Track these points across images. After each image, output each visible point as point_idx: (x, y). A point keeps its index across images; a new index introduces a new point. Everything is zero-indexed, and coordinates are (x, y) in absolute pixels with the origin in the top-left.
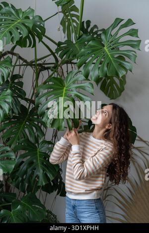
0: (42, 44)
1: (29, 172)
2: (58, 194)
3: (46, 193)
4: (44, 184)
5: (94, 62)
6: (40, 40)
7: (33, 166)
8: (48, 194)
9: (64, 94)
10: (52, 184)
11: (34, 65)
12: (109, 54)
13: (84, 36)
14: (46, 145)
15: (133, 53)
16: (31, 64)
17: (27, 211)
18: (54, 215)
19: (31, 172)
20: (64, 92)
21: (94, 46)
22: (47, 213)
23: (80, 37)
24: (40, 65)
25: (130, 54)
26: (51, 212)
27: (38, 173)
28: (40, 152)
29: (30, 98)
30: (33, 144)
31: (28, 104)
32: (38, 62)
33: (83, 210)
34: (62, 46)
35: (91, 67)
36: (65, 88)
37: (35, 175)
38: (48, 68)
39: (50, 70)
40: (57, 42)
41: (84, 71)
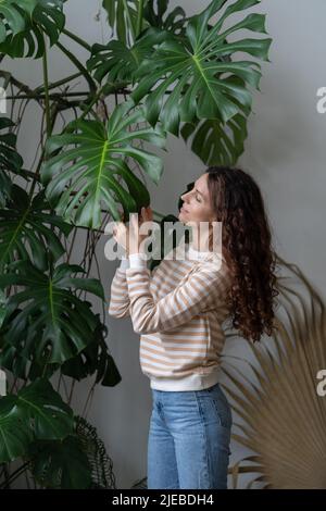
0: (58, 49)
1: (32, 333)
2: (97, 382)
3: (71, 379)
4: (64, 359)
5: (168, 89)
6: (54, 40)
7: (40, 319)
8: (77, 381)
9: (103, 154)
10: (85, 360)
11: (43, 97)
12: (201, 70)
13: (152, 32)
14: (68, 274)
15: (255, 67)
16: (37, 95)
17: (31, 419)
18: (90, 428)
19: (35, 333)
20: (105, 149)
21: (171, 54)
22: (75, 424)
23: (142, 34)
24: (55, 97)
25: (248, 69)
26: (83, 421)
27: (50, 336)
28: (54, 289)
29: (34, 171)
30: (41, 272)
31: (30, 184)
32: (51, 92)
33: (174, 414)
34: (102, 53)
35: (162, 100)
36: (106, 143)
37: (44, 340)
38: (73, 105)
39: (77, 108)
40: (91, 45)
41: (149, 109)
